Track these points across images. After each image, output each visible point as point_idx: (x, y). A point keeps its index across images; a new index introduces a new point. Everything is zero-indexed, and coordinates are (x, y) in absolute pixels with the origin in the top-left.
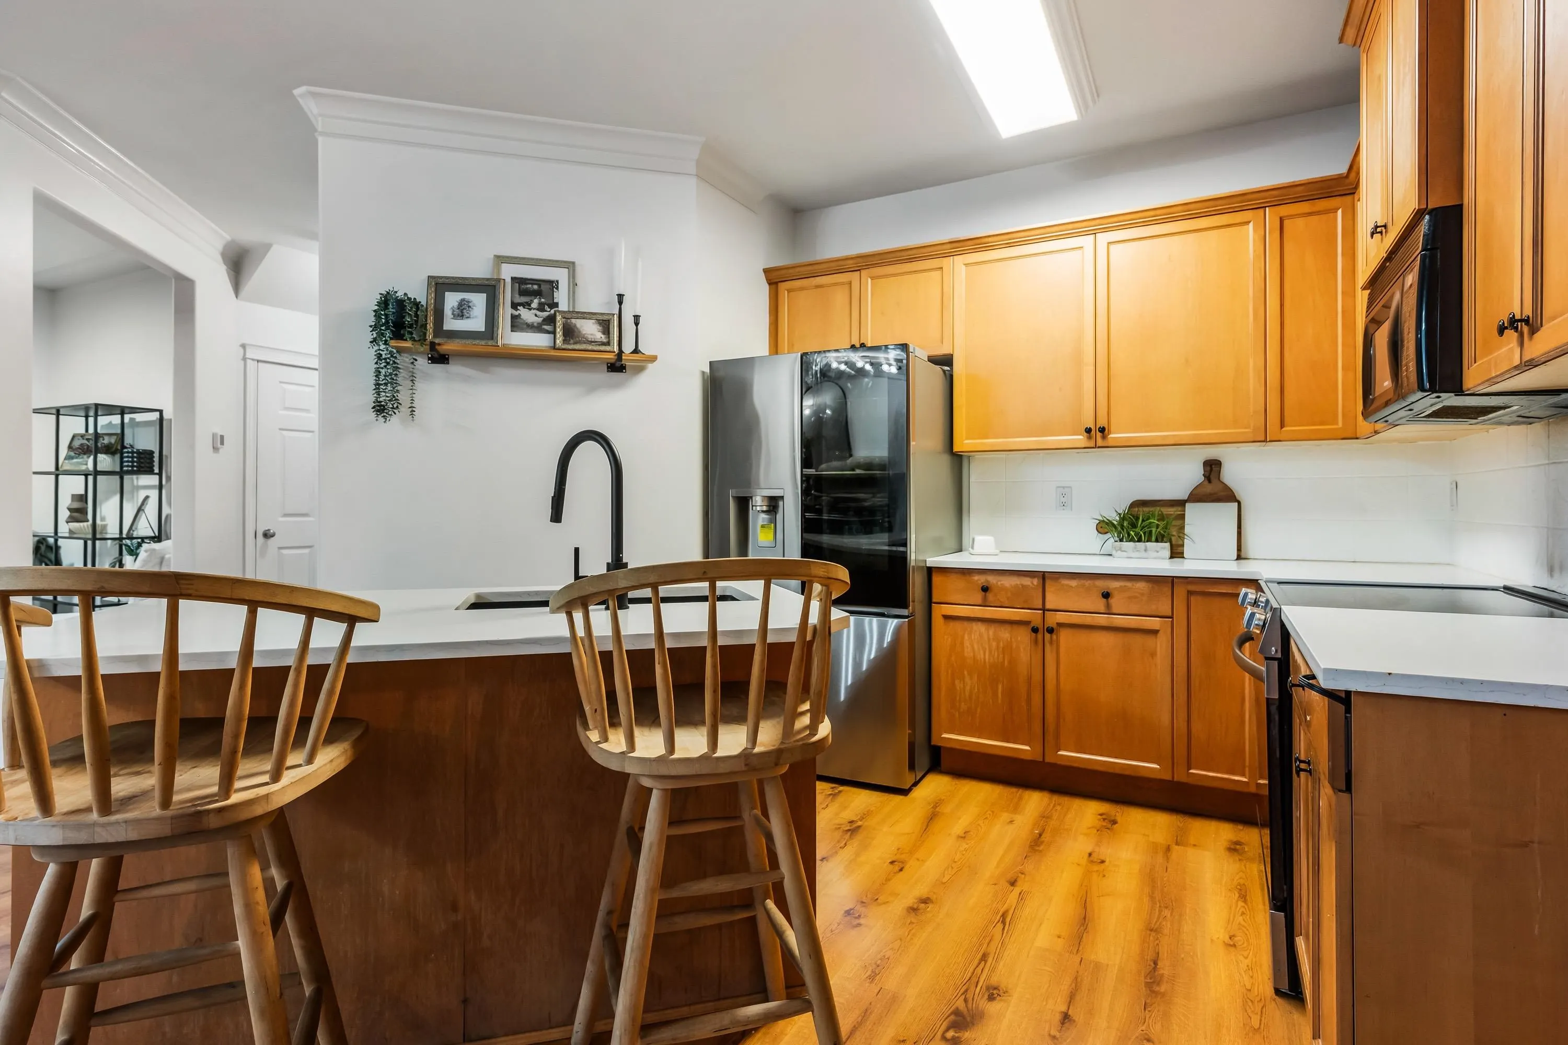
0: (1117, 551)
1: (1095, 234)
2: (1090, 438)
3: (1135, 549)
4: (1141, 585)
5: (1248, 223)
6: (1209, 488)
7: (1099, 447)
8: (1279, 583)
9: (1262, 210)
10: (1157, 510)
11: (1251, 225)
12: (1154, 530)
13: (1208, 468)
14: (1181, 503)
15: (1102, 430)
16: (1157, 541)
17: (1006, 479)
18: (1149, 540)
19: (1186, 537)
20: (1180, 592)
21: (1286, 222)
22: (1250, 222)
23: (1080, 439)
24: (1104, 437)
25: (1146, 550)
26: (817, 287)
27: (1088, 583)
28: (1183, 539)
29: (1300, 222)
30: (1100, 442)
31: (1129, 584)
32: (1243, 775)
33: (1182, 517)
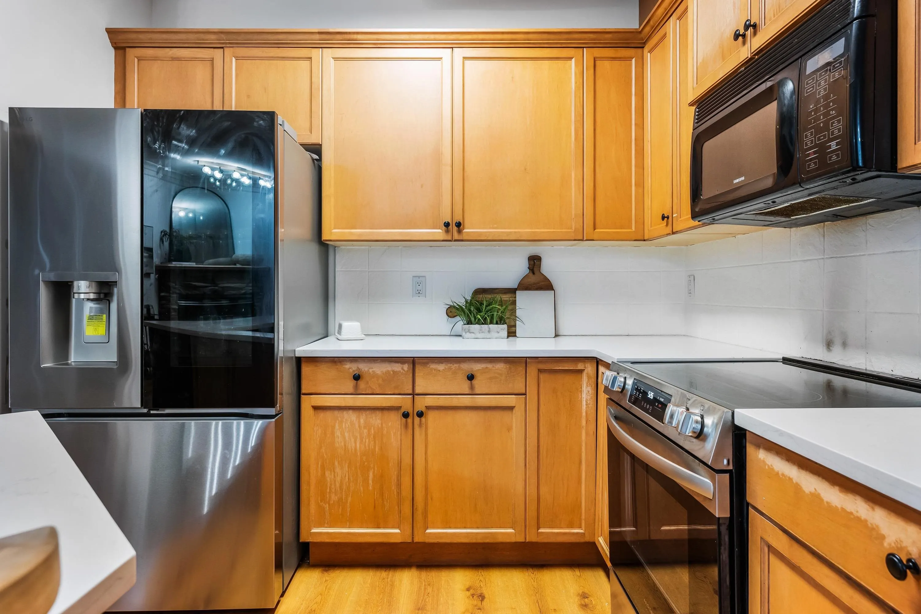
0: (466, 333)
1: (452, 48)
2: (447, 231)
3: (481, 331)
4: (500, 366)
5: (570, 58)
6: (533, 279)
7: (456, 240)
8: (632, 363)
9: (581, 49)
10: (498, 297)
11: (573, 60)
12: (495, 313)
13: (532, 262)
14: (513, 291)
15: (459, 225)
16: (497, 323)
17: (368, 269)
18: (491, 323)
19: (517, 319)
20: (532, 370)
21: (598, 62)
22: (572, 58)
23: (439, 233)
24: (460, 232)
25: (489, 332)
26: (174, 59)
27: (455, 366)
28: (515, 321)
29: (607, 64)
30: (456, 236)
31: (490, 366)
32: (580, 527)
33: (514, 303)
